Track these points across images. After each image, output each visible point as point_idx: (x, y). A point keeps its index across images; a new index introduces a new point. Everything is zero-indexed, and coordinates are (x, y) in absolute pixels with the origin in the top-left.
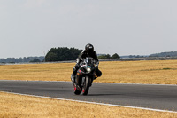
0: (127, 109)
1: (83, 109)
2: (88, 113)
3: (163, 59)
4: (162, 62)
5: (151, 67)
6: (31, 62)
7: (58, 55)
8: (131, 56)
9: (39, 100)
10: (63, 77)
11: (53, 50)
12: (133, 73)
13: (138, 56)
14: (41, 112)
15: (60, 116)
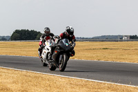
1: (40, 79)
2: (44, 82)
3: (102, 41)
4: (102, 43)
5: (93, 47)
7: (23, 35)
8: (78, 38)
9: (6, 71)
10: (25, 53)
11: (17, 32)
12: (79, 51)
13: (83, 38)
14: (8, 81)
15: (22, 84)
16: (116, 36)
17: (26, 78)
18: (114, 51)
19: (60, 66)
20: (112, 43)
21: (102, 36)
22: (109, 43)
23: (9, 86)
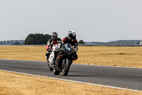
0: (90, 86)
2: (59, 88)
3: (119, 46)
4: (118, 48)
5: (110, 52)
6: (13, 44)
7: (35, 40)
8: (93, 43)
9: (19, 76)
10: (39, 58)
11: (31, 36)
12: (95, 56)
13: (99, 43)
14: (22, 86)
15: (37, 89)
16: (133, 41)
17: (40, 83)
18: (131, 56)
19: (63, 70)
20: (129, 48)
21: (119, 41)
22: (126, 47)
23: (22, 92)
